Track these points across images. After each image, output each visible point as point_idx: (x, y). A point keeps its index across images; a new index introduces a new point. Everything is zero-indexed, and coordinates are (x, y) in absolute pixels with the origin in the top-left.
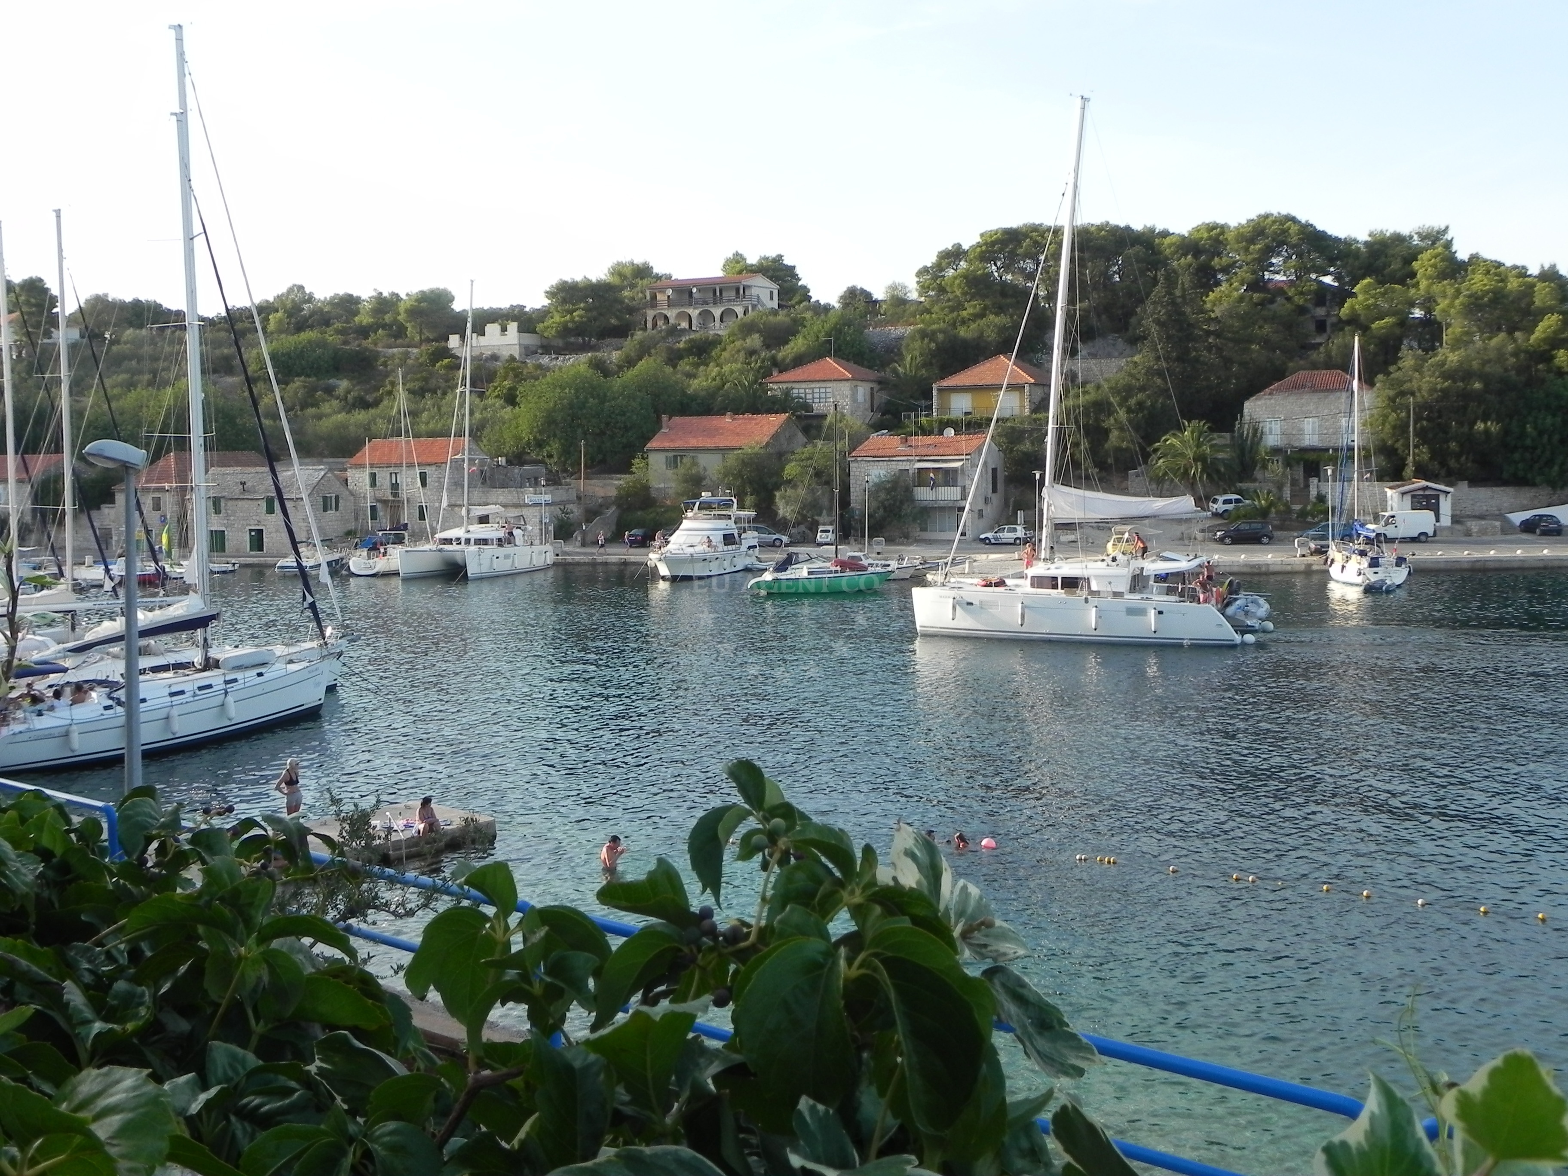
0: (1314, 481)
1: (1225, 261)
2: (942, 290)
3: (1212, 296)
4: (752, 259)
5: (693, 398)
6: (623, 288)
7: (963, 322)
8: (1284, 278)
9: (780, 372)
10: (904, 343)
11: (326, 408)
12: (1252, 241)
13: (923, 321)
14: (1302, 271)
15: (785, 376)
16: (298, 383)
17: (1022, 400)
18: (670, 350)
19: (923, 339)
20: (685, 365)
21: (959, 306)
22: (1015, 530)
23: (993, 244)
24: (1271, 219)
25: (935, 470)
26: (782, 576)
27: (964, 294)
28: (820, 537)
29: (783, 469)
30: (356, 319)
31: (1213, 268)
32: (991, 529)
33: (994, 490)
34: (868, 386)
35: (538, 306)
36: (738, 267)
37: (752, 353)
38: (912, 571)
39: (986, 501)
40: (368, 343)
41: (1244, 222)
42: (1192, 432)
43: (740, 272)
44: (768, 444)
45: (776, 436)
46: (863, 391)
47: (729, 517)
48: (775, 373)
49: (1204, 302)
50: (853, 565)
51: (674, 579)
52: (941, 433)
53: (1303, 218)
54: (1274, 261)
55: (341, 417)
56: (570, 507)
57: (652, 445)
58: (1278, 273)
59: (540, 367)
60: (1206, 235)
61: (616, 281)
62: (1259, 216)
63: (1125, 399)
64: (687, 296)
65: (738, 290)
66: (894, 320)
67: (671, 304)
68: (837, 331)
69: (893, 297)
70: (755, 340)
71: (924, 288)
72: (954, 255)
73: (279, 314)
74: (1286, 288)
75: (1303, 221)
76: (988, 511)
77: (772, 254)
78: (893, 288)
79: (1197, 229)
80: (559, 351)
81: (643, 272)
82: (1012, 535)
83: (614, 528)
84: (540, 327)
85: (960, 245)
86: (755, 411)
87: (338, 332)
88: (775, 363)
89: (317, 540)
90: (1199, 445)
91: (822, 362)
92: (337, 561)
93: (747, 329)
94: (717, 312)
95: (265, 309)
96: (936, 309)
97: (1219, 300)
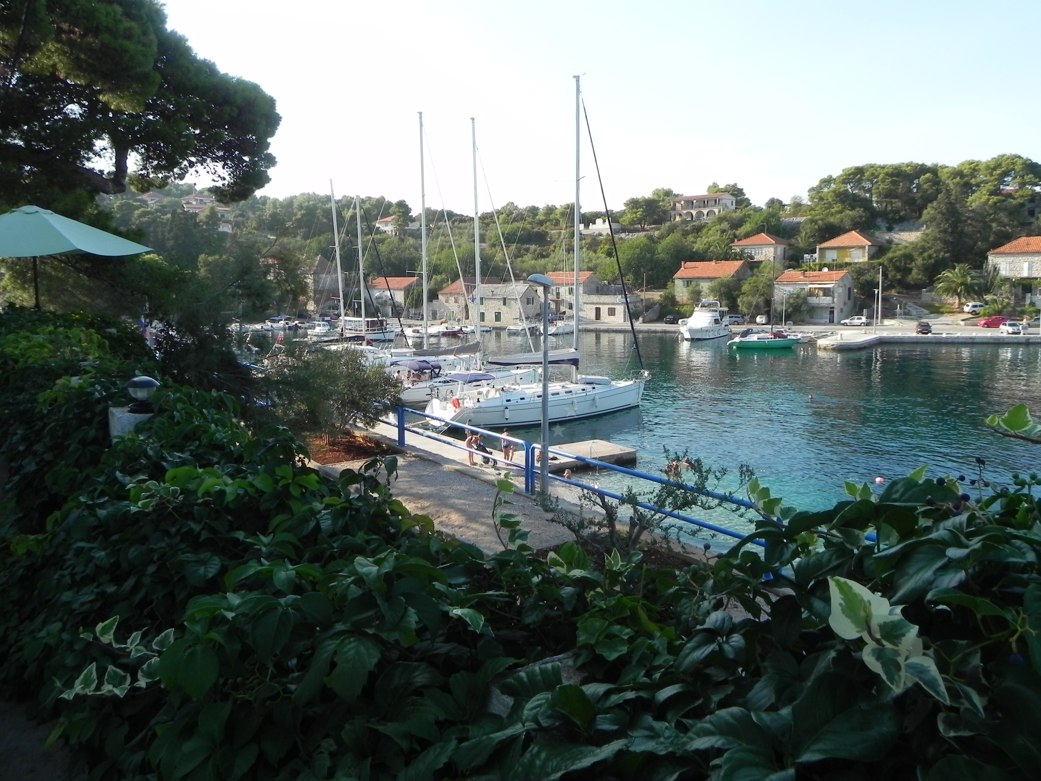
0: (1029, 295)
1: (978, 180)
2: (821, 199)
3: (970, 198)
4: (722, 186)
5: (696, 253)
6: (659, 201)
7: (832, 214)
8: (1012, 188)
9: (739, 240)
10: (801, 226)
11: (526, 258)
12: (995, 169)
13: (811, 215)
14: (1022, 185)
15: (741, 243)
16: (513, 246)
17: (864, 253)
18: (683, 230)
19: (811, 223)
20: (690, 238)
21: (830, 206)
22: (861, 319)
23: (849, 175)
24: (1004, 158)
25: (819, 288)
26: (743, 339)
27: (833, 200)
28: (758, 319)
29: (741, 287)
30: (537, 217)
31: (971, 184)
32: (847, 318)
33: (849, 298)
34: (783, 246)
35: (618, 210)
36: (715, 190)
37: (723, 231)
38: (809, 339)
39: (845, 304)
40: (543, 228)
41: (990, 159)
42: (960, 270)
43: (716, 192)
44: (733, 276)
45: (737, 272)
46: (780, 248)
47: (716, 311)
48: (736, 241)
49: (967, 202)
50: (778, 335)
51: (692, 340)
52: (820, 270)
53: (1025, 156)
54: (1006, 179)
55: (533, 262)
56: (638, 304)
57: (675, 276)
58: (1008, 185)
59: (621, 239)
60: (968, 167)
61: (656, 197)
62: (999, 156)
63: (921, 253)
64: (691, 205)
65: (716, 201)
66: (795, 214)
67: (683, 208)
68: (767, 220)
69: (794, 203)
70: (725, 225)
71: (812, 199)
72: (827, 181)
73: (504, 215)
74: (1013, 193)
75: (1025, 158)
76: (846, 309)
77: (732, 183)
78: (795, 198)
79: (963, 164)
80: (630, 231)
81: (668, 193)
82: (860, 321)
83: (658, 314)
84: (621, 220)
85: (831, 176)
86: (726, 259)
87: (530, 223)
88: (735, 236)
89: (524, 318)
90: (963, 276)
91: (759, 235)
92: (533, 328)
93: (721, 220)
94: (705, 211)
95: (499, 213)
96: (817, 208)
97: (975, 201)
